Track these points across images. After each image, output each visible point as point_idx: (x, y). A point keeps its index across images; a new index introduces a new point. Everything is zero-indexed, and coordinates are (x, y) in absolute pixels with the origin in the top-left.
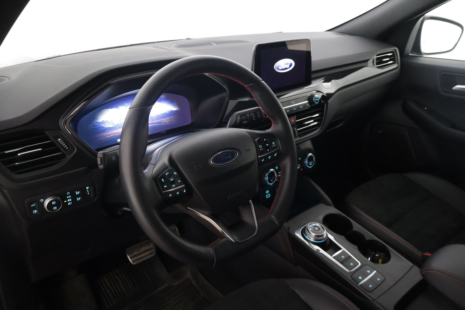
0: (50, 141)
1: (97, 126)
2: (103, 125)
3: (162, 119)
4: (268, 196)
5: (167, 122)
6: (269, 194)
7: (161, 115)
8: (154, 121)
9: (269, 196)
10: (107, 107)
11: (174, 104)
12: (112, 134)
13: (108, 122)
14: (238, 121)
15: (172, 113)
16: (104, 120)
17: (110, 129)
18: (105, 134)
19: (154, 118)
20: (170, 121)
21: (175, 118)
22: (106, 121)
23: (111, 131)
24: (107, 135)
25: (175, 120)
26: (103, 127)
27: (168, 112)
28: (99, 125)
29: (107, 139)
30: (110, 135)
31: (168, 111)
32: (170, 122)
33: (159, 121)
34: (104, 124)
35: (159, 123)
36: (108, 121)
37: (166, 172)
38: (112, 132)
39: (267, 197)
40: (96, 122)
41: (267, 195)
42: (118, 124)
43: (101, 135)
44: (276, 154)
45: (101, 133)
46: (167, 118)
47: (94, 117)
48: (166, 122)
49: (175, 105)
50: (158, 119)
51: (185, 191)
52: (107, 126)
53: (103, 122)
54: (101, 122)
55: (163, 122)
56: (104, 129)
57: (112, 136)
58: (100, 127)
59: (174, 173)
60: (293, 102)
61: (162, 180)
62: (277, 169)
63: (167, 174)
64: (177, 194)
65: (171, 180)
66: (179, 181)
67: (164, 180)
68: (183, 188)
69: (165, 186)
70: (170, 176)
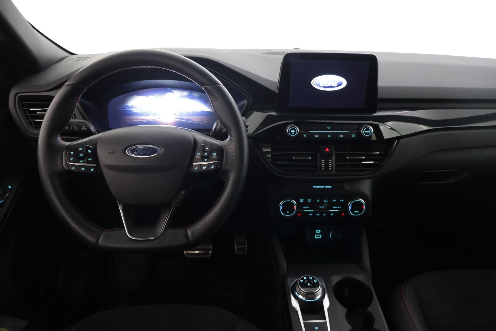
1: (126, 109)
2: (132, 109)
3: (192, 117)
4: (317, 237)
5: (198, 120)
7: (192, 112)
8: (183, 117)
9: (319, 236)
10: (138, 95)
11: (208, 104)
12: (139, 120)
13: (136, 108)
14: (218, 128)
15: (204, 113)
16: (133, 105)
17: (138, 114)
18: (133, 118)
19: (183, 114)
20: (201, 121)
21: (207, 119)
22: (135, 107)
23: (138, 116)
24: (134, 119)
25: (208, 121)
26: (131, 111)
27: (199, 111)
28: (128, 109)
29: (134, 122)
30: (137, 120)
31: (200, 110)
32: (201, 122)
33: (189, 118)
34: (133, 108)
35: (189, 120)
36: (137, 107)
38: (139, 118)
39: (316, 238)
40: (126, 105)
41: (316, 235)
42: (146, 112)
43: (129, 118)
44: (213, 166)
45: (129, 116)
46: (198, 117)
47: (124, 101)
48: (196, 120)
49: (208, 106)
50: (187, 115)
51: (92, 170)
52: (135, 110)
53: (132, 107)
54: (130, 106)
55: (193, 120)
56: (133, 113)
57: (139, 121)
58: (128, 111)
59: (89, 151)
60: (329, 128)
61: (72, 153)
62: (302, 202)
63: (80, 149)
64: (82, 169)
65: (81, 155)
66: (91, 159)
67: (73, 153)
68: (92, 167)
69: (72, 159)
70: (81, 152)
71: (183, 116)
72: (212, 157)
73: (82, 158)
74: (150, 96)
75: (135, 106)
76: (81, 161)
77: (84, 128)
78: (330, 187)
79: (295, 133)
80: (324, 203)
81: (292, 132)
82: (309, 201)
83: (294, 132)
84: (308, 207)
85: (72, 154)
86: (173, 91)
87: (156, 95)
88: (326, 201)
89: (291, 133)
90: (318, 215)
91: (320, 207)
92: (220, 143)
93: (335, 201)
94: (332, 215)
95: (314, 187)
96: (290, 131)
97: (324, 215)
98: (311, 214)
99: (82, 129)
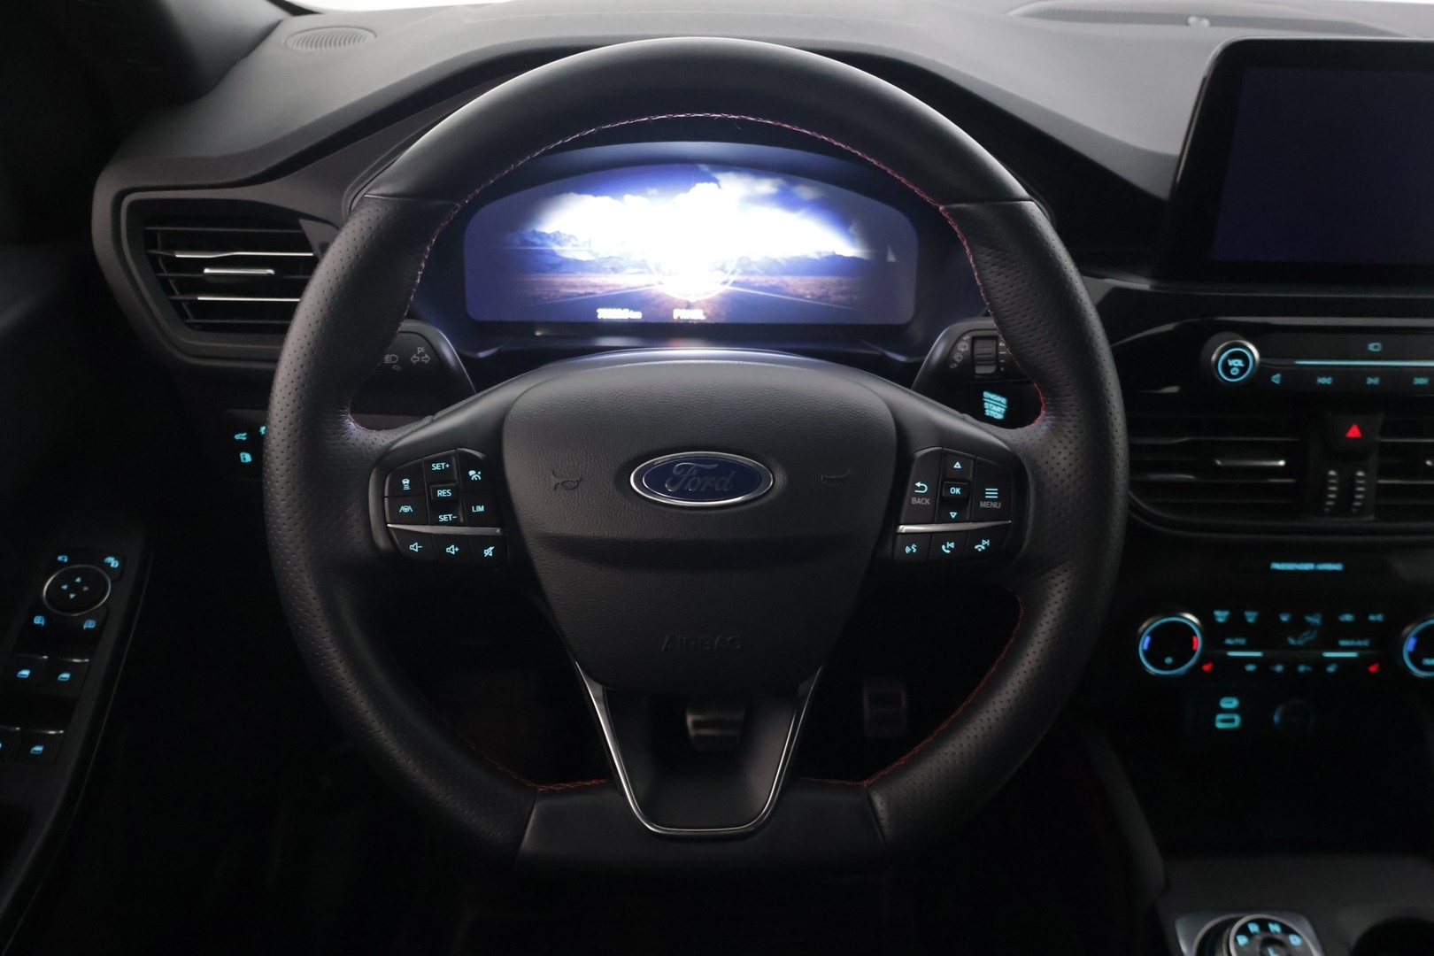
0: (311, 254)
1: (534, 244)
2: (556, 248)
3: (788, 279)
4: (1224, 721)
5: (808, 292)
6: (1237, 718)
7: (787, 261)
8: (752, 279)
9: (1232, 721)
10: (581, 189)
11: (851, 230)
12: (583, 286)
13: (573, 241)
14: (957, 357)
15: (837, 265)
16: (562, 231)
17: (578, 265)
18: (559, 279)
19: (754, 268)
20: (819, 292)
21: (844, 288)
22: (570, 236)
23: (579, 274)
24: (563, 285)
25: (844, 293)
26: (553, 253)
27: (817, 257)
28: (542, 245)
29: (563, 297)
30: (574, 286)
31: (819, 253)
32: (820, 298)
33: (775, 280)
34: (559, 244)
35: (773, 289)
36: (575, 238)
37: (436, 461)
38: (581, 279)
39: (1220, 725)
40: (534, 232)
41: (1220, 717)
42: (610, 257)
43: (544, 279)
44: (984, 542)
45: (543, 272)
46: (810, 280)
47: (528, 213)
48: (801, 291)
49: (852, 237)
50: (768, 272)
51: (489, 552)
52: (568, 252)
53: (556, 237)
54: (548, 236)
55: (790, 290)
56: (557, 261)
57: (582, 291)
58: (541, 252)
59: (472, 473)
60: (1376, 347)
61: (404, 482)
62: (1221, 620)
63: (436, 467)
64: (448, 550)
65: (441, 493)
66: (480, 509)
67: (410, 485)
68: (485, 541)
69: (406, 509)
70: (443, 479)
71: (752, 273)
72: (983, 505)
73: (445, 506)
74: (628, 198)
75: (568, 233)
76: (443, 518)
77: (422, 354)
78: (1337, 567)
79: (1243, 370)
80: (1307, 626)
81: (1233, 366)
82: (1251, 617)
83: (1239, 367)
84: (1242, 641)
85: (407, 488)
86: (720, 176)
87: (653, 191)
88: (1314, 620)
89: (1227, 368)
90: (1279, 668)
91: (1292, 641)
92: (1005, 442)
93: (1348, 617)
94: (1331, 669)
95: (1276, 566)
96: (1225, 363)
97: (1302, 669)
98: (1251, 668)
99: (415, 359)
